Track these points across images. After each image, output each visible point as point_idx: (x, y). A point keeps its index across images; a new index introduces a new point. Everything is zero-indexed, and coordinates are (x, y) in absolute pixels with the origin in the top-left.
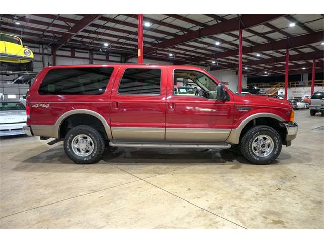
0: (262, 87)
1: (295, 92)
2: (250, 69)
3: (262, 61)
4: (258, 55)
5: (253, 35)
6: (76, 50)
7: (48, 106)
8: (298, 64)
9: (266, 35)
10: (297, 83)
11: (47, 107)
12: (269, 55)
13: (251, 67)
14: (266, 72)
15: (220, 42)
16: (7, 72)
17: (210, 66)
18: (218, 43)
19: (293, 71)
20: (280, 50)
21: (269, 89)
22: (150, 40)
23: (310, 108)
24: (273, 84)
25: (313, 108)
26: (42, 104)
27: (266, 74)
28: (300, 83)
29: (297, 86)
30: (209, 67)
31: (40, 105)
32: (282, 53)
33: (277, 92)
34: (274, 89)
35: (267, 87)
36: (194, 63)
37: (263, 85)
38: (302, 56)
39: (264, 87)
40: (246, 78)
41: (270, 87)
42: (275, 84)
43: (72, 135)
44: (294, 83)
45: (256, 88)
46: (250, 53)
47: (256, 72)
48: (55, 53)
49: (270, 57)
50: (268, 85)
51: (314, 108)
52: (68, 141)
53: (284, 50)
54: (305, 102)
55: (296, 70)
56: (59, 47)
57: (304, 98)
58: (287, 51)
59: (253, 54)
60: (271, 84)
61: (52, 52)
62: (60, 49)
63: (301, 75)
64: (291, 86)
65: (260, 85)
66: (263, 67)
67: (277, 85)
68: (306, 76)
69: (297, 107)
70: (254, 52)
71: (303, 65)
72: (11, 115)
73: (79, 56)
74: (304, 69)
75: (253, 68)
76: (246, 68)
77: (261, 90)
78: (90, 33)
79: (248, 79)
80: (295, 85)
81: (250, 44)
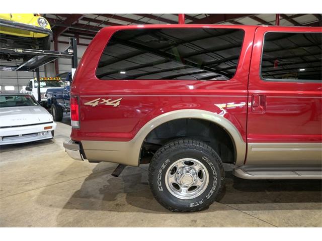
6: (80, 36)
7: (118, 104)
11: (115, 105)
16: (15, 50)
26: (107, 98)
31: (101, 101)
43: (167, 161)
48: (57, 39)
52: (160, 171)
56: (62, 33)
61: (54, 38)
62: (62, 35)
72: (21, 113)
73: (83, 43)
78: (90, 21)
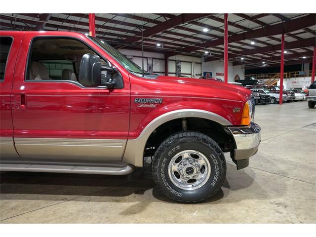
0: (260, 78)
1: (295, 82)
2: (246, 59)
3: (257, 49)
4: (253, 43)
5: (243, 19)
8: (298, 53)
9: (258, 19)
10: (297, 73)
12: (263, 43)
13: (247, 57)
14: (264, 63)
15: (209, 28)
17: (204, 56)
18: (206, 30)
19: (292, 60)
20: (274, 36)
21: (267, 80)
22: (132, 28)
23: (308, 100)
24: (272, 75)
25: (311, 99)
27: (264, 64)
28: (301, 73)
29: (297, 76)
30: (203, 58)
32: (278, 40)
33: (276, 84)
34: (272, 80)
35: (265, 78)
36: (185, 53)
37: (262, 76)
38: (301, 43)
39: (263, 78)
40: (244, 69)
41: (269, 78)
42: (274, 75)
44: (294, 73)
45: (253, 79)
46: (243, 41)
47: (253, 62)
49: (266, 46)
50: (267, 76)
51: (313, 100)
53: (279, 36)
54: (304, 92)
55: (295, 59)
57: (304, 89)
58: (283, 37)
59: (246, 41)
60: (269, 75)
63: (301, 65)
64: (291, 77)
65: (259, 76)
66: (259, 56)
67: (276, 75)
68: (307, 66)
69: (294, 98)
70: (246, 39)
71: (303, 54)
74: (304, 57)
75: (250, 58)
76: (242, 59)
77: (259, 81)
78: (63, 22)
79: (245, 70)
80: (295, 75)
81: (242, 30)
